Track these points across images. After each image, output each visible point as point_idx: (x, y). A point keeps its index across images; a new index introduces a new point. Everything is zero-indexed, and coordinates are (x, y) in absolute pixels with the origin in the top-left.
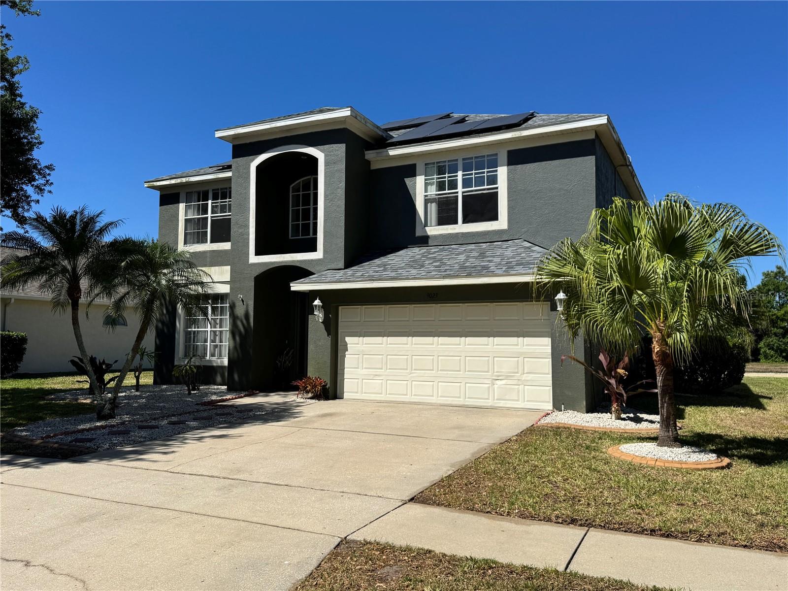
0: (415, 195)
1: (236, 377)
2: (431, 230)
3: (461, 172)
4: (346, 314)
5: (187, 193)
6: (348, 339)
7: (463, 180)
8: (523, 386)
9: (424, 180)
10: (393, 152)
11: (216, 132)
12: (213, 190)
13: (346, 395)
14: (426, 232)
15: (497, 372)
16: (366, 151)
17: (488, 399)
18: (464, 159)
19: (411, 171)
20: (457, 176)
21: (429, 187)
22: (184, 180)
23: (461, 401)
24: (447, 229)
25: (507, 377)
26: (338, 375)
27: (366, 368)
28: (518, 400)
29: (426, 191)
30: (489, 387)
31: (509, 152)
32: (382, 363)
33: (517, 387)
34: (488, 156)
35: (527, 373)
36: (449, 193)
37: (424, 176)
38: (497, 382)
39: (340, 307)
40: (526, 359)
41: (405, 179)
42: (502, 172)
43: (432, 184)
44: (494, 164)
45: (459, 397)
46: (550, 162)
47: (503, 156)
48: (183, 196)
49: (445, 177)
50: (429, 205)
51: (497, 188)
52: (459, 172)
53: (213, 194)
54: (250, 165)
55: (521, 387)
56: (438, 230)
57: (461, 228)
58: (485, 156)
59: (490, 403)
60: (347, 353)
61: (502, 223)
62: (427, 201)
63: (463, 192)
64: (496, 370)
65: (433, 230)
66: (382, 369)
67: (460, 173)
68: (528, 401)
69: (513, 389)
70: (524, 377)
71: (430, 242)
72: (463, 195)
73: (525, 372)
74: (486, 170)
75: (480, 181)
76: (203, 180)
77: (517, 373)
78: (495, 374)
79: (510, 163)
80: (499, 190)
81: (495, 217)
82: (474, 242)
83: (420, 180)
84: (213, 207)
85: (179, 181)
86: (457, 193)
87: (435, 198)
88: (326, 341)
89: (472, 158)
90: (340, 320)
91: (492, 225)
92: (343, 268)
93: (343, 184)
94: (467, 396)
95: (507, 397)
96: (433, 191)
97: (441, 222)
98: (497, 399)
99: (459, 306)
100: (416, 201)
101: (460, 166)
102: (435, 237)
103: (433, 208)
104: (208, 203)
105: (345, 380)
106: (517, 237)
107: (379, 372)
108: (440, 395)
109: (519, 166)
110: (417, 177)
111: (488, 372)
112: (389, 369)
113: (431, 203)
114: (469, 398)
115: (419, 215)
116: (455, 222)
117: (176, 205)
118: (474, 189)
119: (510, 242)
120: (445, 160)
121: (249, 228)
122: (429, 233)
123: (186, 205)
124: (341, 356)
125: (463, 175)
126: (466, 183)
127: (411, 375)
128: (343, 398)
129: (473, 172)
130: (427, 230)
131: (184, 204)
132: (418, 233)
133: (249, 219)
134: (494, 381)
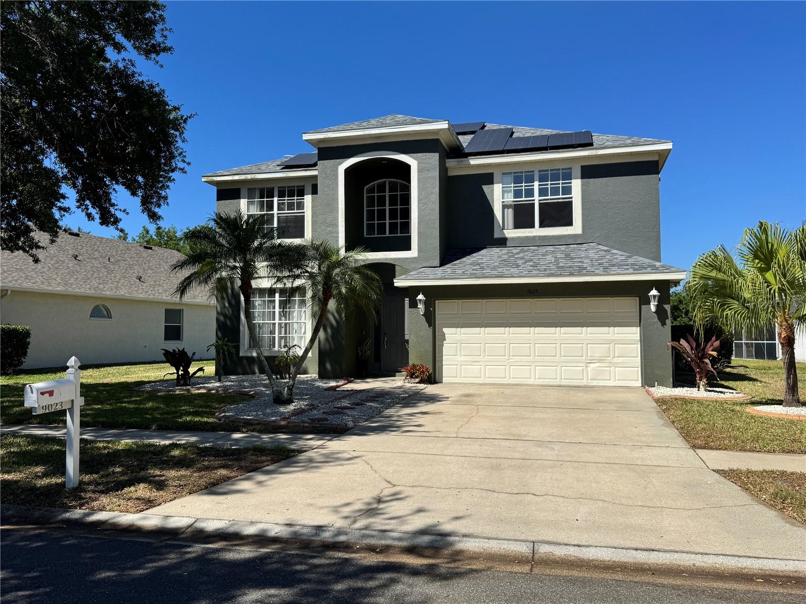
0: (493, 201)
1: (328, 366)
2: (509, 233)
3: (538, 182)
4: (442, 307)
5: (249, 189)
6: (445, 330)
7: (539, 189)
8: (614, 368)
9: (501, 188)
10: (474, 161)
11: (303, 135)
12: (279, 188)
13: (445, 380)
14: (504, 234)
15: (590, 357)
16: (447, 159)
17: (582, 379)
18: (540, 171)
19: (489, 179)
20: (533, 185)
21: (506, 195)
22: (249, 177)
23: (557, 382)
24: (524, 232)
25: (600, 361)
26: (436, 362)
27: (464, 355)
28: (610, 380)
29: (503, 198)
30: (583, 370)
31: (583, 168)
32: (480, 351)
33: (608, 368)
34: (562, 169)
35: (618, 357)
36: (525, 201)
37: (501, 184)
38: (590, 365)
39: (437, 302)
40: (617, 345)
41: (483, 186)
42: (576, 184)
43: (509, 192)
44: (568, 176)
45: (556, 379)
46: (620, 178)
47: (577, 171)
48: (244, 192)
49: (522, 186)
50: (506, 210)
51: (571, 198)
52: (535, 182)
53: (279, 191)
54: (338, 168)
55: (612, 369)
56: (516, 232)
57: (538, 231)
58: (560, 169)
59: (584, 382)
60: (445, 342)
61: (577, 228)
62: (505, 207)
63: (539, 200)
64: (589, 355)
65: (511, 233)
66: (480, 355)
67: (536, 184)
68: (618, 380)
69: (605, 370)
70: (616, 360)
71: (508, 244)
72: (539, 203)
73: (616, 356)
74: (561, 182)
75: (555, 191)
76: (269, 178)
77: (609, 357)
78: (588, 358)
79: (583, 177)
80: (573, 200)
81: (570, 223)
82: (551, 244)
83: (497, 188)
84: (279, 204)
85: (243, 177)
86: (534, 200)
87: (511, 205)
88: (427, 331)
89: (548, 170)
90: (437, 313)
91: (567, 230)
92: (439, 266)
93: (437, 190)
94: (563, 377)
95: (600, 378)
96: (510, 198)
97: (517, 225)
98: (591, 380)
99: (554, 300)
100: (494, 206)
101: (536, 176)
102: (513, 239)
103: (510, 213)
104: (273, 200)
105: (444, 366)
106: (591, 241)
107: (477, 358)
108: (537, 377)
109: (592, 179)
110: (495, 185)
111: (582, 356)
112: (488, 356)
113: (508, 209)
114: (564, 379)
115: (497, 218)
116: (532, 226)
117: (237, 201)
118: (550, 198)
119: (584, 245)
120: (522, 171)
121: (338, 227)
122: (507, 236)
123: (248, 201)
124: (439, 345)
125: (539, 185)
126: (543, 192)
127: (509, 361)
128: (442, 383)
129: (549, 183)
130: (505, 233)
131: (246, 200)
132: (497, 235)
133: (338, 218)
134: (587, 364)
